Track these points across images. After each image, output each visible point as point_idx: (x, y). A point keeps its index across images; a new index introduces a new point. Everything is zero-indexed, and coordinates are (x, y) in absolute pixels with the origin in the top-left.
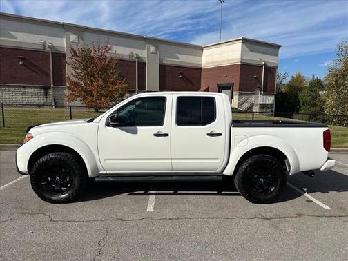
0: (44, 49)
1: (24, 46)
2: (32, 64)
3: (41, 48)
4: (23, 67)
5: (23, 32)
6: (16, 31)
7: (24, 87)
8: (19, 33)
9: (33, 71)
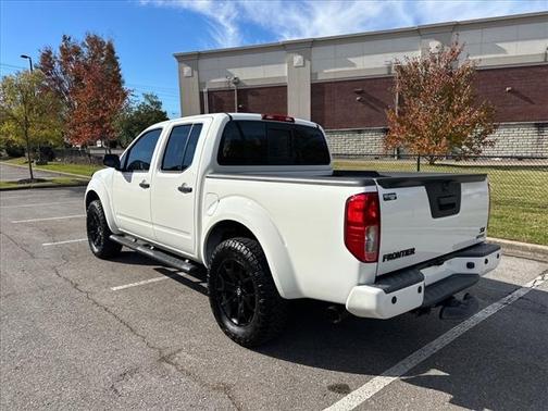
0: (389, 73)
1: (363, 75)
2: (371, 98)
3: (386, 72)
4: (361, 104)
5: (364, 55)
6: (357, 56)
7: (360, 132)
8: (358, 59)
9: (373, 108)
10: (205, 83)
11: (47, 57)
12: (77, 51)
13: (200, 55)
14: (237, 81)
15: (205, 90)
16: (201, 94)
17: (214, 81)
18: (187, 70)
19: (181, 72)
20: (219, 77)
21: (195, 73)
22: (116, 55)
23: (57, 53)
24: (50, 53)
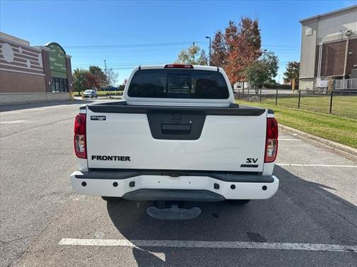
10: (321, 39)
11: (218, 36)
12: (234, 30)
13: (319, 18)
14: (350, 33)
15: (321, 44)
16: (318, 47)
17: (328, 36)
18: (308, 30)
19: (303, 33)
20: (335, 32)
21: (315, 32)
22: (259, 29)
23: (224, 33)
24: (220, 33)
